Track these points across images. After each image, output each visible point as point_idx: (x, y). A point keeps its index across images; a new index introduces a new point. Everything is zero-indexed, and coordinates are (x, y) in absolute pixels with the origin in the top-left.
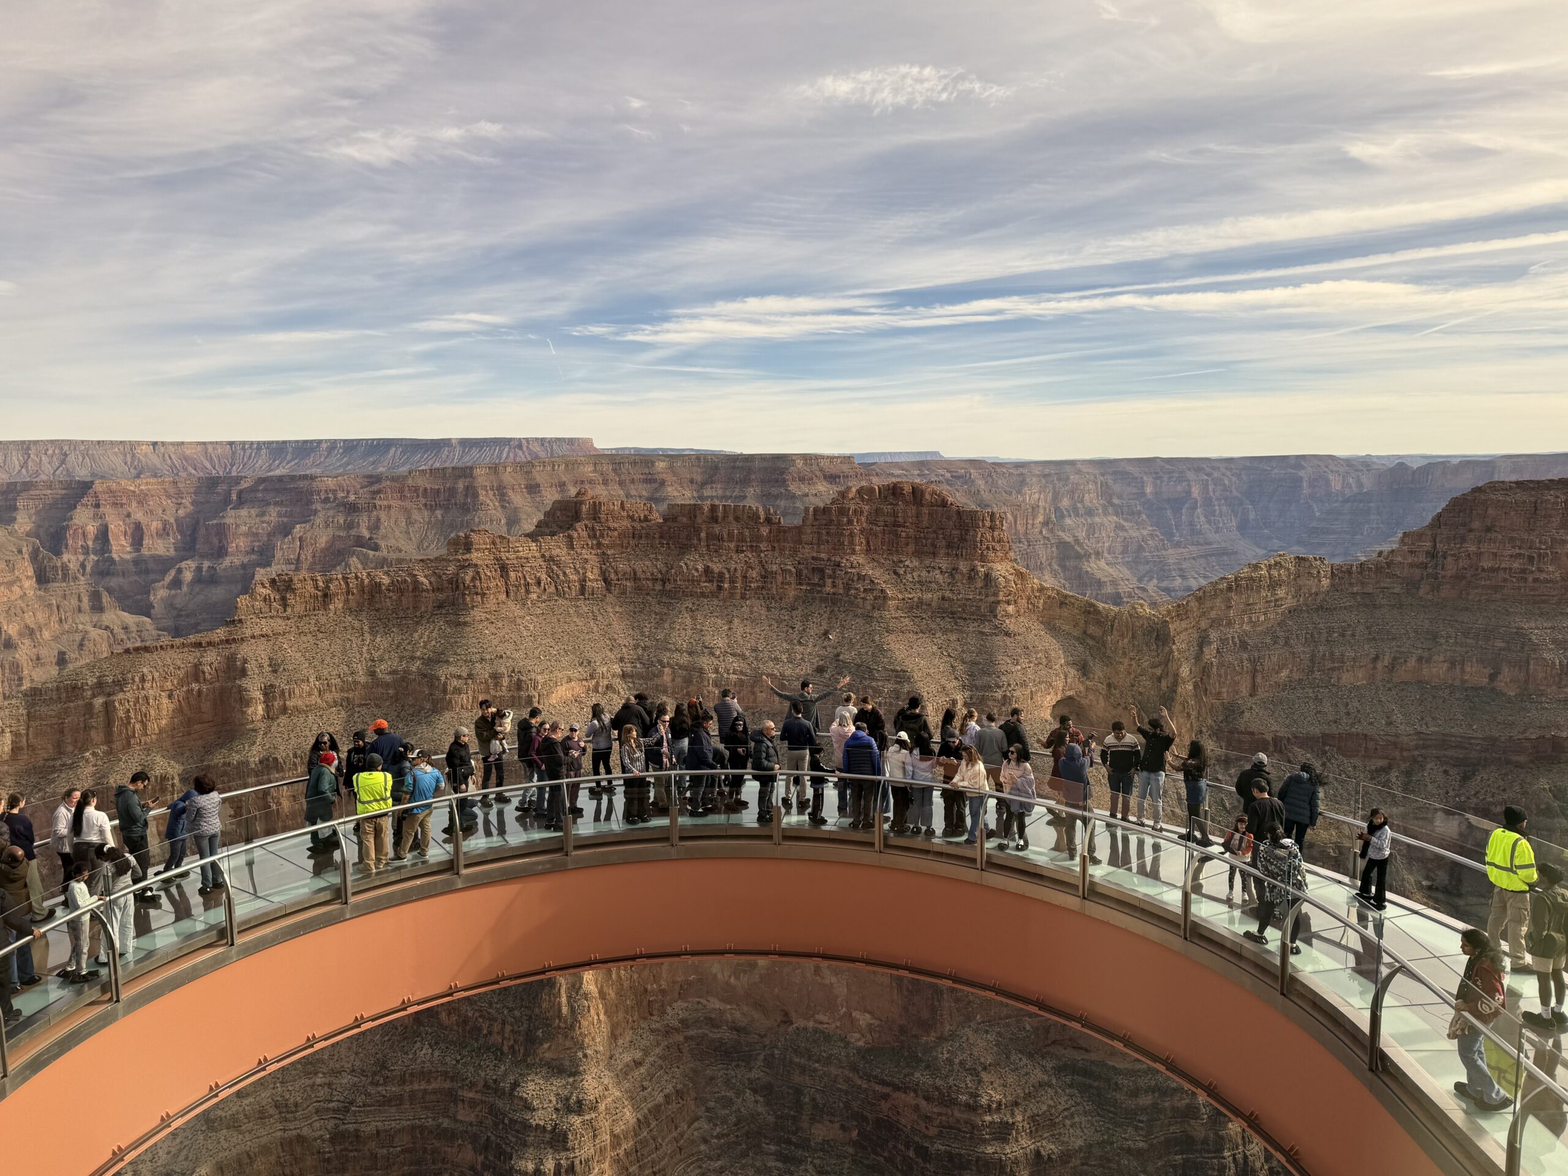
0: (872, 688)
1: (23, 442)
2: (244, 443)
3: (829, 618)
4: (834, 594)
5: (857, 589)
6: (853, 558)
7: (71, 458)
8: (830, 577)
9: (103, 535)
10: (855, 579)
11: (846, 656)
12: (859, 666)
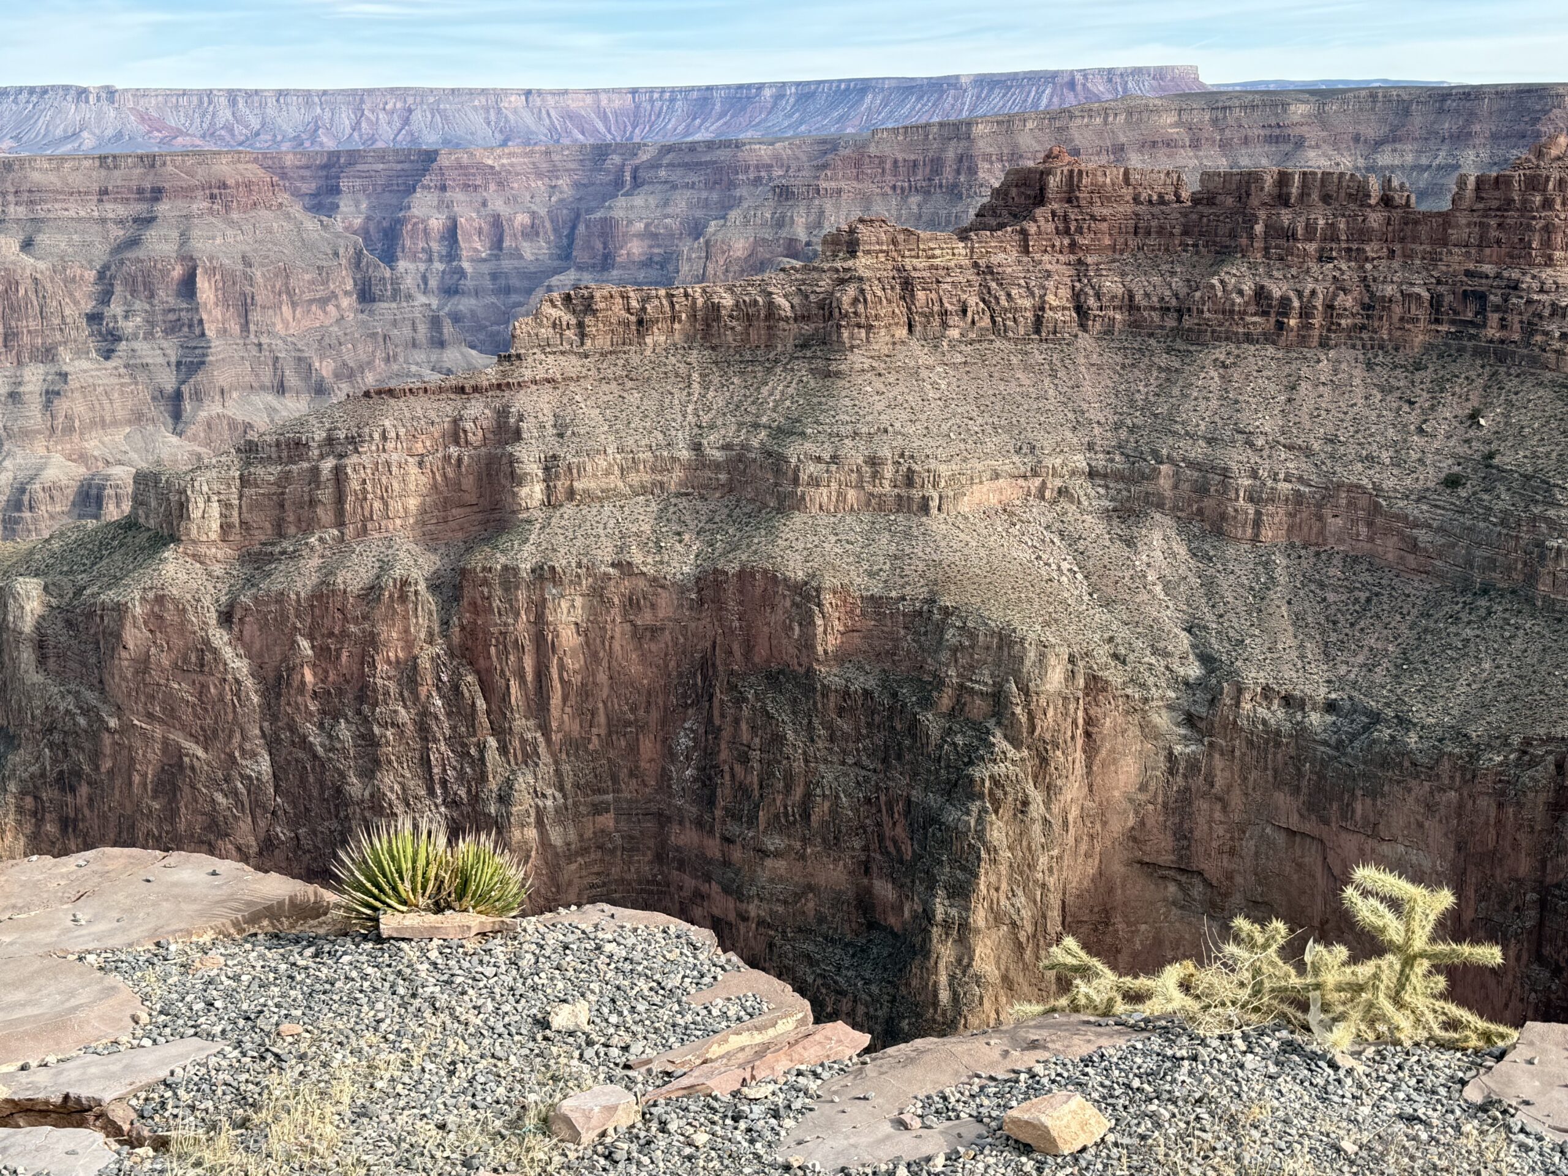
0: (1547, 520)
1: (354, 92)
3: (1486, 387)
4: (1502, 342)
5: (1546, 333)
6: (1547, 274)
7: (417, 116)
8: (1497, 309)
9: (451, 234)
10: (1546, 313)
11: (1506, 459)
12: (1527, 478)
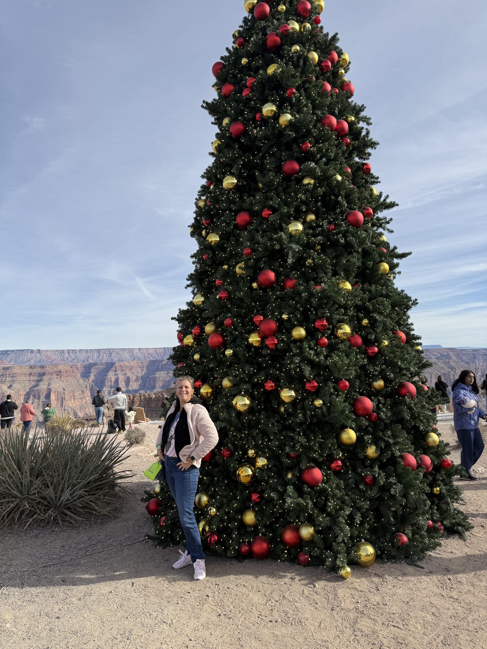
1: (98, 350)
2: (168, 348)
7: (113, 355)
9: (117, 381)
